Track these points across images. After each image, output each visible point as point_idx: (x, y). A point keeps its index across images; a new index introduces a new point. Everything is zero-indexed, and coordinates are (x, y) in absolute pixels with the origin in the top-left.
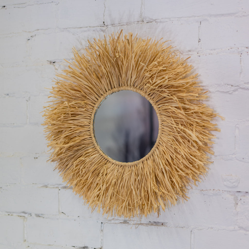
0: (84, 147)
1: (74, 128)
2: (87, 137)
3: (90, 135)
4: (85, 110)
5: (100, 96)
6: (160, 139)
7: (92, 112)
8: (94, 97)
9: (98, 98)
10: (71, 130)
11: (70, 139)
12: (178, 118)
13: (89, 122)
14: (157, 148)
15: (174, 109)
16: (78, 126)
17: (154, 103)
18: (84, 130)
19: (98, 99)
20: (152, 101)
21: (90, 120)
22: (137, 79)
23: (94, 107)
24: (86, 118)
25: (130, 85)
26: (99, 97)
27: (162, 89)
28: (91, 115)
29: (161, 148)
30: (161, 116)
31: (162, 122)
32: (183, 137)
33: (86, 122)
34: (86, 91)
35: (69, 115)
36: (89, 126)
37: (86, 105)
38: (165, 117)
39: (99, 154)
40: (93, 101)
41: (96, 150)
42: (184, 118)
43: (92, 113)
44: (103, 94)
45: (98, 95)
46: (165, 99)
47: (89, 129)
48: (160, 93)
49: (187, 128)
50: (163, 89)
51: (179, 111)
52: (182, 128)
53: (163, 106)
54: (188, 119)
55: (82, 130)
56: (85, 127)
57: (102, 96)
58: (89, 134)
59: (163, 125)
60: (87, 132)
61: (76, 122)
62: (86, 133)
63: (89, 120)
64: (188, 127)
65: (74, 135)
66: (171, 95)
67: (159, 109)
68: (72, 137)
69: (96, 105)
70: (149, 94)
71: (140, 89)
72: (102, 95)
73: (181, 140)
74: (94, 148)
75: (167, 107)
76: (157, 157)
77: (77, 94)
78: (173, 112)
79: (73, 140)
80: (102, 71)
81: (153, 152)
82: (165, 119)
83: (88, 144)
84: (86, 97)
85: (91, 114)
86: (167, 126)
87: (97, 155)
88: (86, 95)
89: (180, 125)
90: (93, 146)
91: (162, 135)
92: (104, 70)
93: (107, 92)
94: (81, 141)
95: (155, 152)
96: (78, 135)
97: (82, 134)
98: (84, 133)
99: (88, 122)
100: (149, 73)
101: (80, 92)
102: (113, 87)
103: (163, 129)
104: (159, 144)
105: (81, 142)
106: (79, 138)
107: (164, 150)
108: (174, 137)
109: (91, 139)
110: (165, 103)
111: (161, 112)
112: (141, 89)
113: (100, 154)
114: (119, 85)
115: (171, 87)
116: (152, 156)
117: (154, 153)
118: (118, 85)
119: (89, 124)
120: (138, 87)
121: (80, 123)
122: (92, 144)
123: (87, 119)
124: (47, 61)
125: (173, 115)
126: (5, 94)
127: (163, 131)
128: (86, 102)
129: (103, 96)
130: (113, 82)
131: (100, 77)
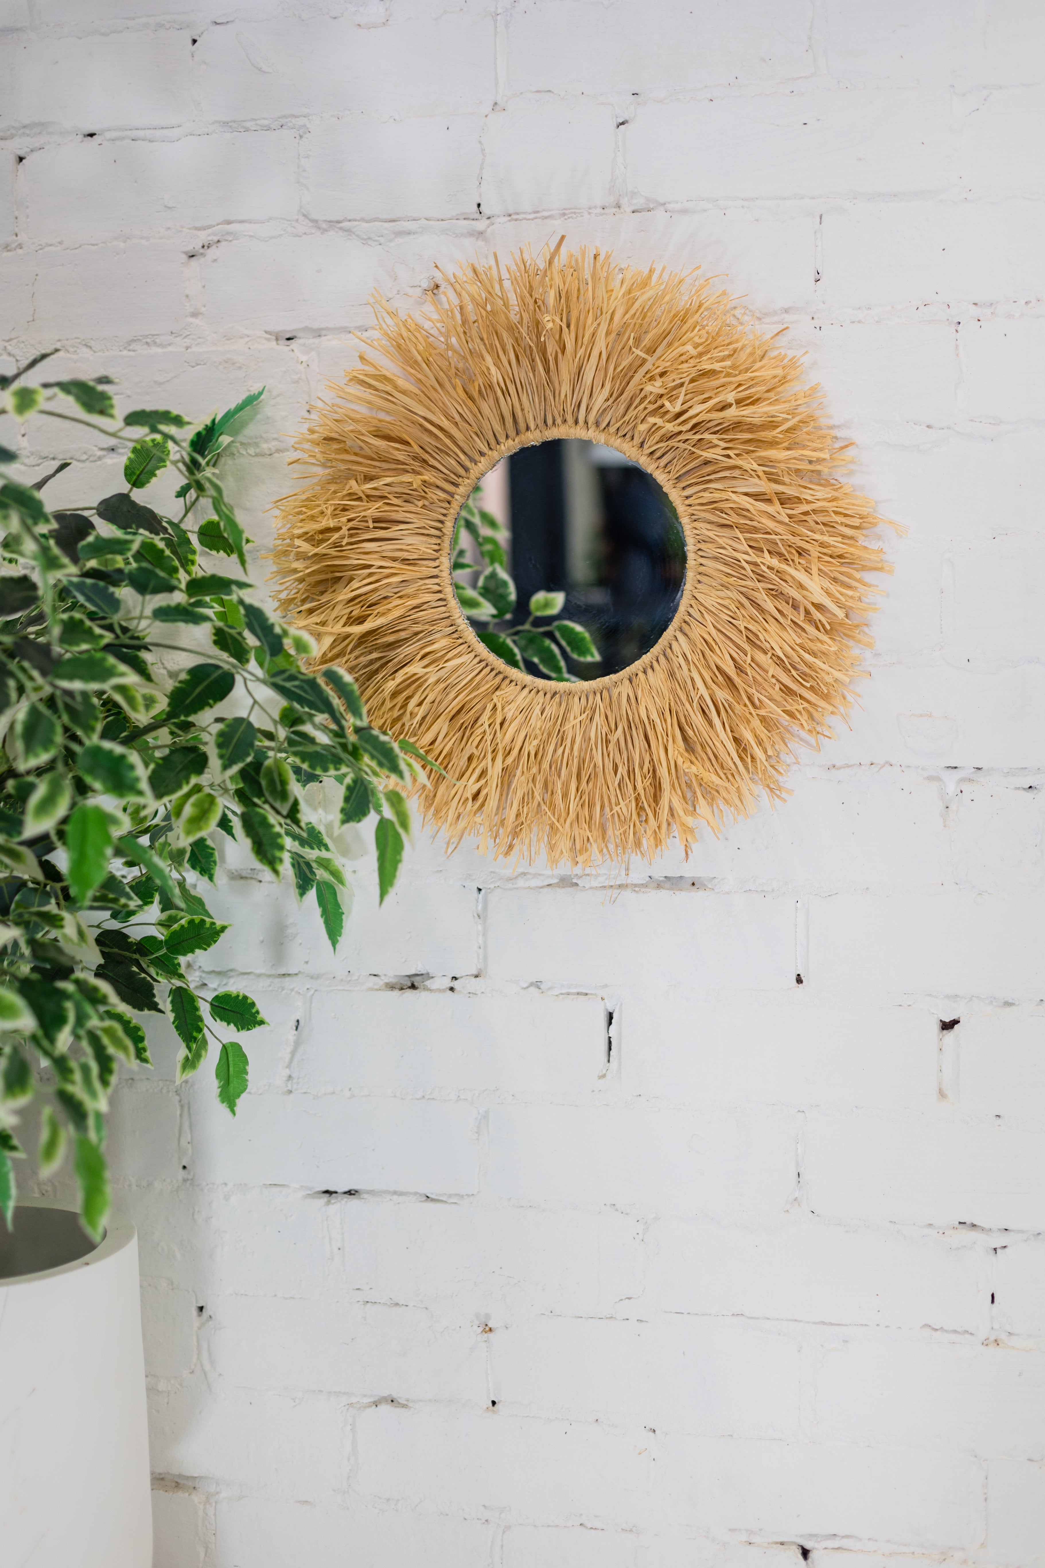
0: (417, 634)
1: (381, 567)
2: (427, 597)
3: (440, 592)
4: (423, 507)
5: (477, 457)
6: (693, 602)
7: (444, 511)
8: (453, 462)
9: (468, 463)
10: (370, 575)
11: (368, 607)
12: (755, 530)
13: (436, 547)
14: (681, 630)
15: (746, 502)
16: (394, 559)
17: (671, 482)
18: (419, 575)
19: (467, 470)
20: (665, 476)
21: (438, 541)
22: (611, 400)
23: (452, 495)
24: (423, 534)
25: (586, 422)
26: (472, 460)
27: (698, 437)
28: (442, 522)
29: (696, 631)
30: (696, 524)
31: (699, 546)
32: (776, 594)
33: (422, 546)
34: (427, 439)
35: (367, 522)
36: (434, 560)
37: (426, 490)
38: (709, 526)
39: (472, 655)
40: (452, 475)
41: (460, 641)
42: (782, 532)
43: (445, 515)
44: (485, 449)
45: (470, 453)
46: (709, 469)
47: (435, 572)
48: (692, 449)
49: (791, 562)
50: (706, 436)
51: (762, 506)
52: (775, 562)
53: (704, 490)
54: (794, 534)
55: (409, 573)
56: (421, 566)
57: (482, 459)
58: (437, 588)
59: (700, 553)
60: (427, 581)
61: (387, 546)
62: (425, 584)
63: (435, 540)
64: (793, 560)
65: (383, 593)
66: (737, 455)
67: (687, 502)
68: (374, 598)
69: (462, 490)
70: (652, 453)
71: (621, 433)
72: (482, 454)
73: (769, 605)
74: (455, 635)
75: (717, 496)
76: (681, 660)
77: (396, 453)
78: (741, 511)
79: (381, 609)
80: (486, 374)
81: (666, 643)
82: (710, 534)
83: (433, 622)
84: (425, 461)
85: (442, 518)
86: (715, 558)
87: (465, 658)
88: (426, 457)
89: (766, 554)
90: (452, 629)
91: (699, 586)
92: (493, 369)
93: (498, 443)
94: (408, 614)
95: (675, 645)
96: (396, 593)
97: (410, 590)
98: (419, 584)
99: (429, 546)
100: (658, 383)
101: (407, 443)
102: (522, 426)
103: (702, 569)
104: (687, 618)
105: (409, 616)
106: (399, 602)
107: (707, 637)
108: (741, 593)
109: (445, 606)
110: (710, 481)
111: (695, 512)
112: (624, 436)
113: (476, 656)
114: (545, 422)
115: (731, 427)
116: (662, 659)
117: (671, 648)
118: (540, 422)
119: (437, 554)
120: (612, 429)
121: (401, 550)
122: (447, 622)
123: (428, 535)
124: (266, 332)
125: (742, 522)
126: (102, 449)
127: (700, 574)
128: (426, 478)
129: (487, 457)
130: (522, 410)
131: (476, 395)
